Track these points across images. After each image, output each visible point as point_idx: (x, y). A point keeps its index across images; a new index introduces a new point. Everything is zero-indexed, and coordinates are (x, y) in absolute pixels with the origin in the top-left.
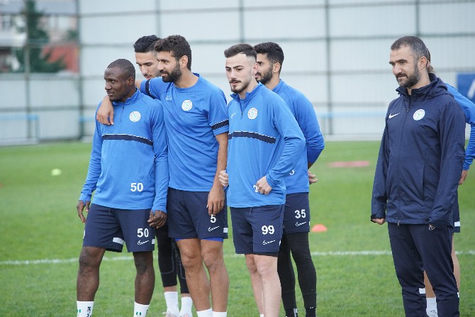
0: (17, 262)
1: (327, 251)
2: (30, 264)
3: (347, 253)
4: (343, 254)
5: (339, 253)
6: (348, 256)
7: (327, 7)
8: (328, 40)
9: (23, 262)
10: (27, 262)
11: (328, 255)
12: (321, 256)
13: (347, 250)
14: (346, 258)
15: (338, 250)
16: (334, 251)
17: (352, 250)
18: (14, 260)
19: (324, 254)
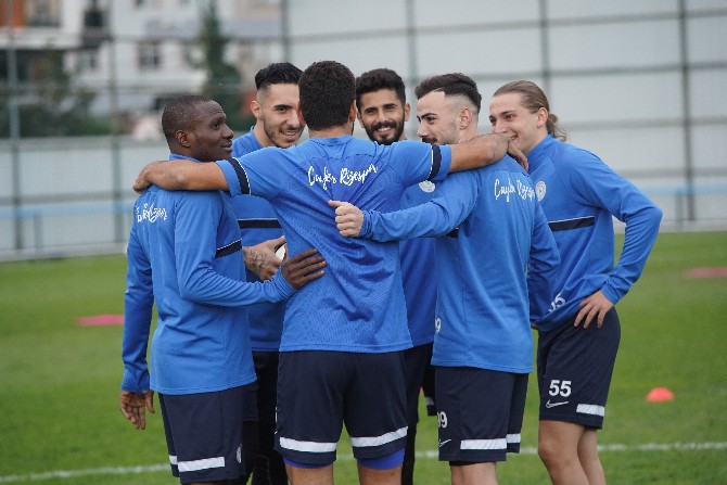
0: (121, 470)
1: (673, 442)
2: (143, 473)
3: (707, 445)
4: (700, 446)
5: (693, 445)
6: (710, 451)
7: (683, 16)
8: (685, 69)
9: (130, 469)
10: (138, 469)
11: (673, 450)
12: (661, 452)
13: (708, 439)
14: (706, 454)
15: (691, 441)
16: (683, 442)
17: (717, 440)
18: (116, 467)
19: (665, 447)
